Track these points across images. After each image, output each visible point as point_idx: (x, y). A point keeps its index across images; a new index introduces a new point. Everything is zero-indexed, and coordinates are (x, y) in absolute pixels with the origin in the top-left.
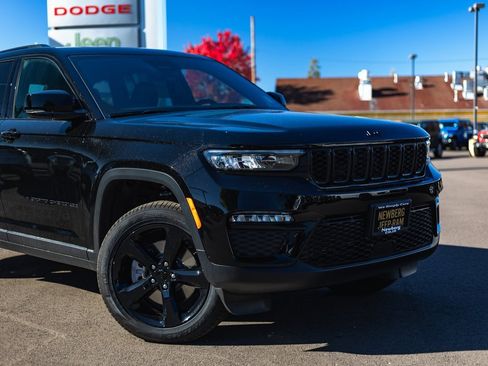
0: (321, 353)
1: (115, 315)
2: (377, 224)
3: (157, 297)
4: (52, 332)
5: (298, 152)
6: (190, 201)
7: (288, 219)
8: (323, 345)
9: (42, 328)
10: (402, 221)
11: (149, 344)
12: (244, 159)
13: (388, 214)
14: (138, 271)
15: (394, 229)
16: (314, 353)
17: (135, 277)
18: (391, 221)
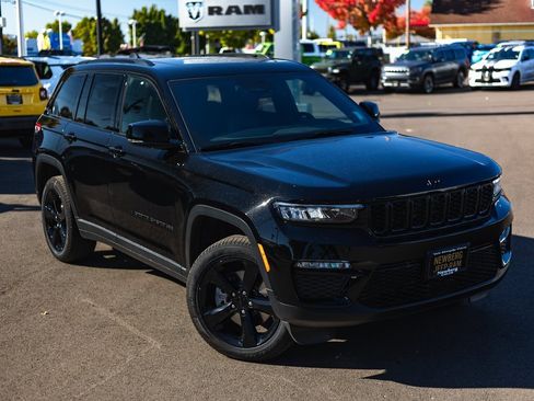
0: (376, 381)
1: (201, 333)
2: (433, 267)
3: (237, 318)
4: (150, 339)
5: (357, 206)
6: (260, 246)
7: (347, 266)
8: (381, 372)
9: (142, 335)
10: (459, 263)
11: (230, 360)
12: (310, 210)
13: (445, 259)
14: (221, 295)
15: (450, 271)
16: (370, 381)
17: (218, 302)
18: (448, 264)
